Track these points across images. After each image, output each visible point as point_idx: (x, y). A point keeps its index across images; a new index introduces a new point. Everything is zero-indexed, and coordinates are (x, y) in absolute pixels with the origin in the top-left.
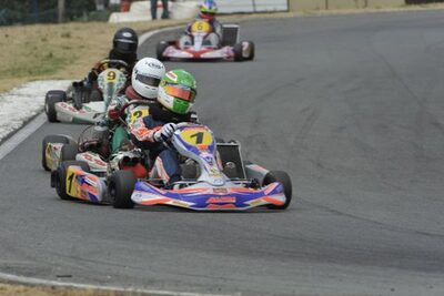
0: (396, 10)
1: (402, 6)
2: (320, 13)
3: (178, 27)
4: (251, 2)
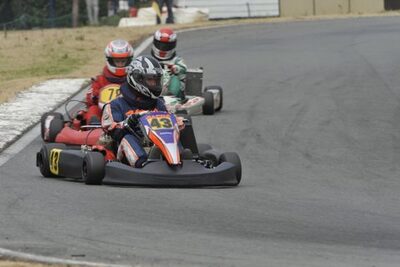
0: (376, 15)
1: (382, 12)
2: (308, 18)
3: (181, 31)
4: (246, 8)
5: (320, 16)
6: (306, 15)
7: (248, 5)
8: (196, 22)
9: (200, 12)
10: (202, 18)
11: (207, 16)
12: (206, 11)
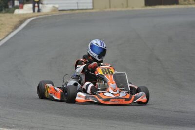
0: (141, 9)
1: (143, 7)
2: (108, 9)
3: (44, 16)
4: (76, 5)
5: (113, 9)
6: (106, 8)
7: (77, 3)
8: (52, 11)
9: (54, 7)
10: (55, 9)
11: (57, 9)
12: (57, 6)
